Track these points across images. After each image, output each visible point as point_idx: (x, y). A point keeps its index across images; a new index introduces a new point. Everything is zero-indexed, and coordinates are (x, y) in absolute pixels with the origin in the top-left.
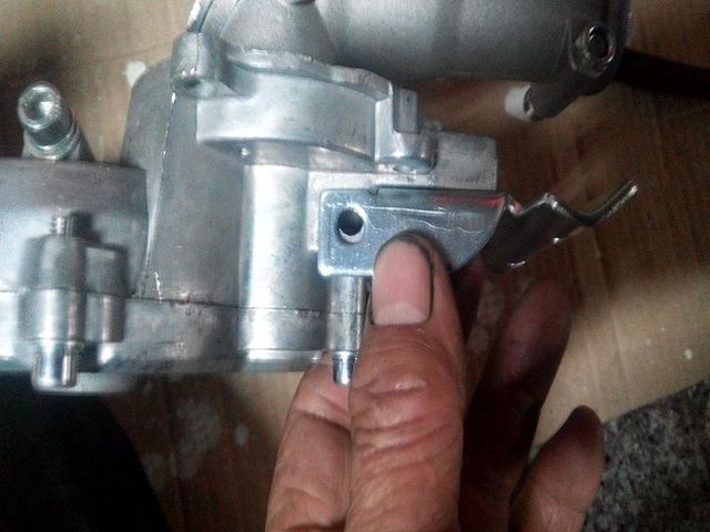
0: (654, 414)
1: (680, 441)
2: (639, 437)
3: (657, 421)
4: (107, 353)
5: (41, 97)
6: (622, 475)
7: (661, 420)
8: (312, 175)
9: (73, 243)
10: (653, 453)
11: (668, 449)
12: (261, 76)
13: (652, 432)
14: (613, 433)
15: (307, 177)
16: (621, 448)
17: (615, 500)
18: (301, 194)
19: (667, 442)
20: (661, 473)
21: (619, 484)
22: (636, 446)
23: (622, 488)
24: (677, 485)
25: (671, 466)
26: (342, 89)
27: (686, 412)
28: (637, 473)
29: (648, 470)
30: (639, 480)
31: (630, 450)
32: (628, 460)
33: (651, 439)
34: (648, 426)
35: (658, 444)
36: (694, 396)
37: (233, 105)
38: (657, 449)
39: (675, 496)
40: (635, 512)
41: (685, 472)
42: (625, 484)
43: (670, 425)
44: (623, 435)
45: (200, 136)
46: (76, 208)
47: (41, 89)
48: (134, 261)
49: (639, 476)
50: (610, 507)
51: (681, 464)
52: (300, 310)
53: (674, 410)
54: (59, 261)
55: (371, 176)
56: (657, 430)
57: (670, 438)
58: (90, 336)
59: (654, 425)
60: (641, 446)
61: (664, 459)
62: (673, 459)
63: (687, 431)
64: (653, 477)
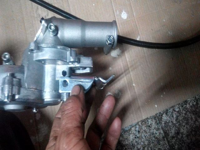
0: (149, 120)
1: (156, 126)
2: (146, 126)
3: (150, 122)
4: (17, 97)
5: (6, 55)
6: (143, 135)
7: (151, 122)
8: (57, 66)
9: (11, 77)
10: (150, 130)
11: (153, 128)
12: (45, 48)
13: (149, 125)
14: (140, 125)
15: (56, 66)
16: (142, 129)
17: (141, 141)
18: (55, 70)
19: (153, 127)
20: (152, 134)
21: (142, 138)
22: (146, 128)
23: (143, 138)
24: (156, 137)
25: (154, 132)
26: (60, 50)
27: (157, 120)
28: (146, 134)
29: (149, 134)
30: (147, 136)
31: (144, 129)
32: (144, 132)
33: (149, 126)
34: (148, 123)
35: (151, 127)
36: (159, 116)
37: (40, 53)
38: (151, 128)
39: (156, 140)
40: (147, 144)
41: (158, 134)
42: (144, 137)
43: (154, 123)
44: (142, 126)
45: (34, 60)
46: (12, 72)
47: (6, 53)
48: (22, 81)
49: (147, 135)
50: (140, 143)
51: (157, 132)
52: (55, 91)
53: (154, 119)
54: (8, 80)
55: (68, 65)
56: (150, 124)
57: (154, 126)
58: (14, 93)
59: (150, 123)
60: (147, 128)
61: (153, 131)
62: (155, 131)
63: (158, 124)
64: (150, 135)
